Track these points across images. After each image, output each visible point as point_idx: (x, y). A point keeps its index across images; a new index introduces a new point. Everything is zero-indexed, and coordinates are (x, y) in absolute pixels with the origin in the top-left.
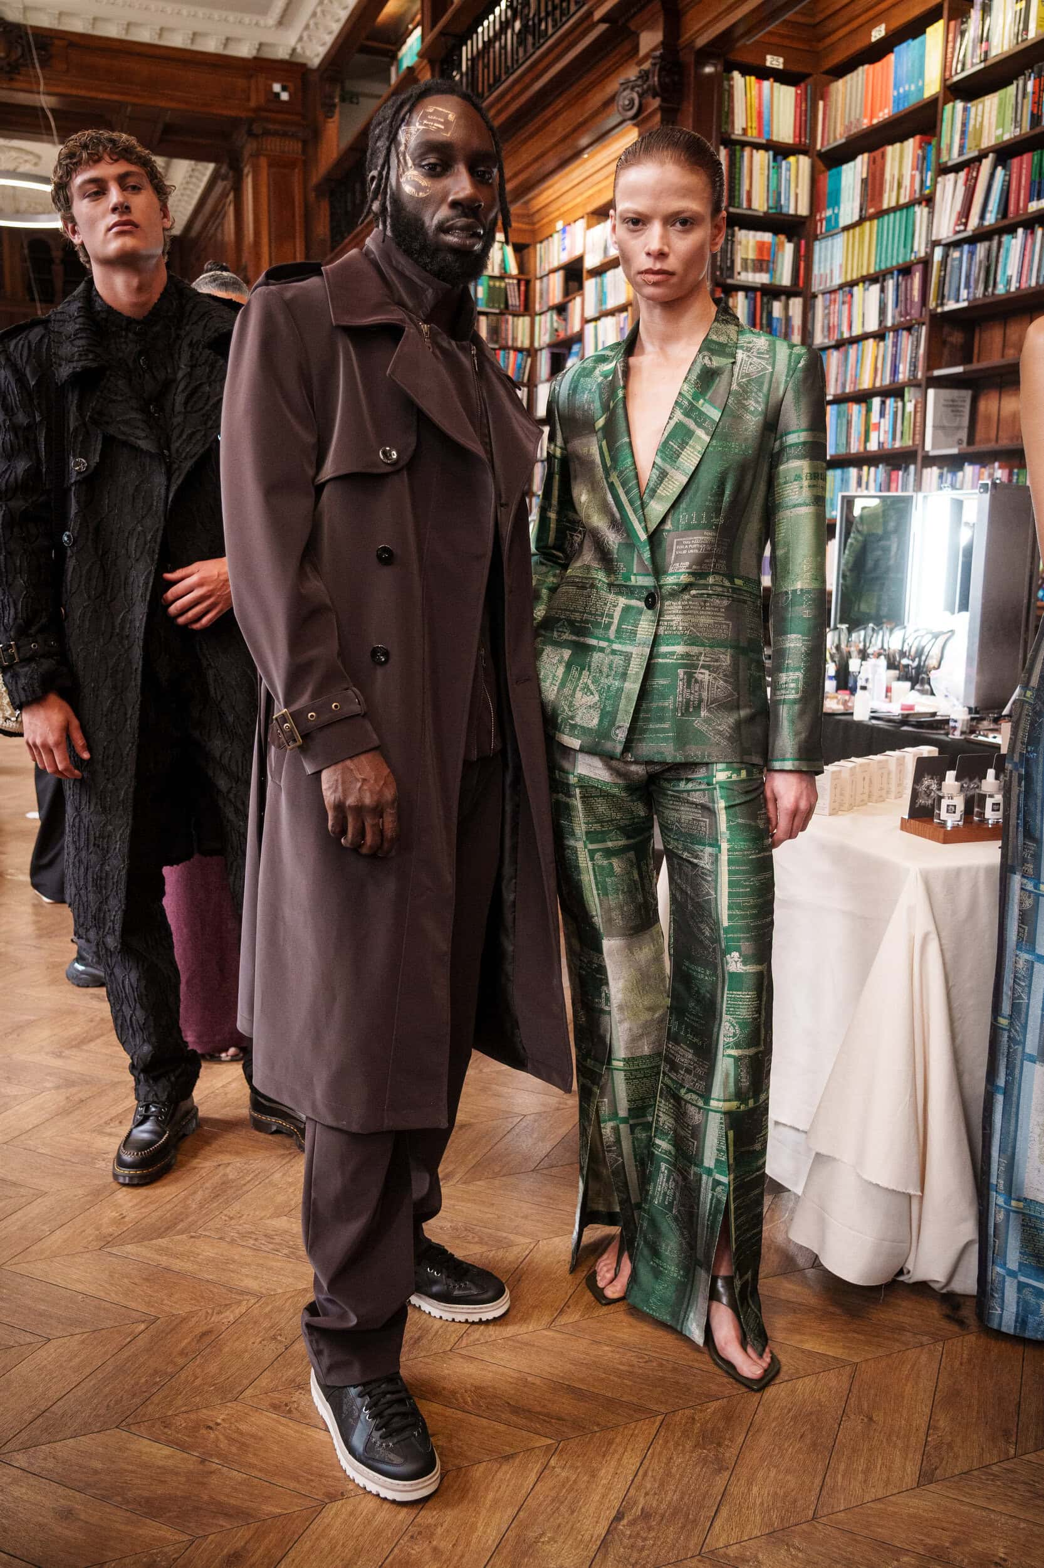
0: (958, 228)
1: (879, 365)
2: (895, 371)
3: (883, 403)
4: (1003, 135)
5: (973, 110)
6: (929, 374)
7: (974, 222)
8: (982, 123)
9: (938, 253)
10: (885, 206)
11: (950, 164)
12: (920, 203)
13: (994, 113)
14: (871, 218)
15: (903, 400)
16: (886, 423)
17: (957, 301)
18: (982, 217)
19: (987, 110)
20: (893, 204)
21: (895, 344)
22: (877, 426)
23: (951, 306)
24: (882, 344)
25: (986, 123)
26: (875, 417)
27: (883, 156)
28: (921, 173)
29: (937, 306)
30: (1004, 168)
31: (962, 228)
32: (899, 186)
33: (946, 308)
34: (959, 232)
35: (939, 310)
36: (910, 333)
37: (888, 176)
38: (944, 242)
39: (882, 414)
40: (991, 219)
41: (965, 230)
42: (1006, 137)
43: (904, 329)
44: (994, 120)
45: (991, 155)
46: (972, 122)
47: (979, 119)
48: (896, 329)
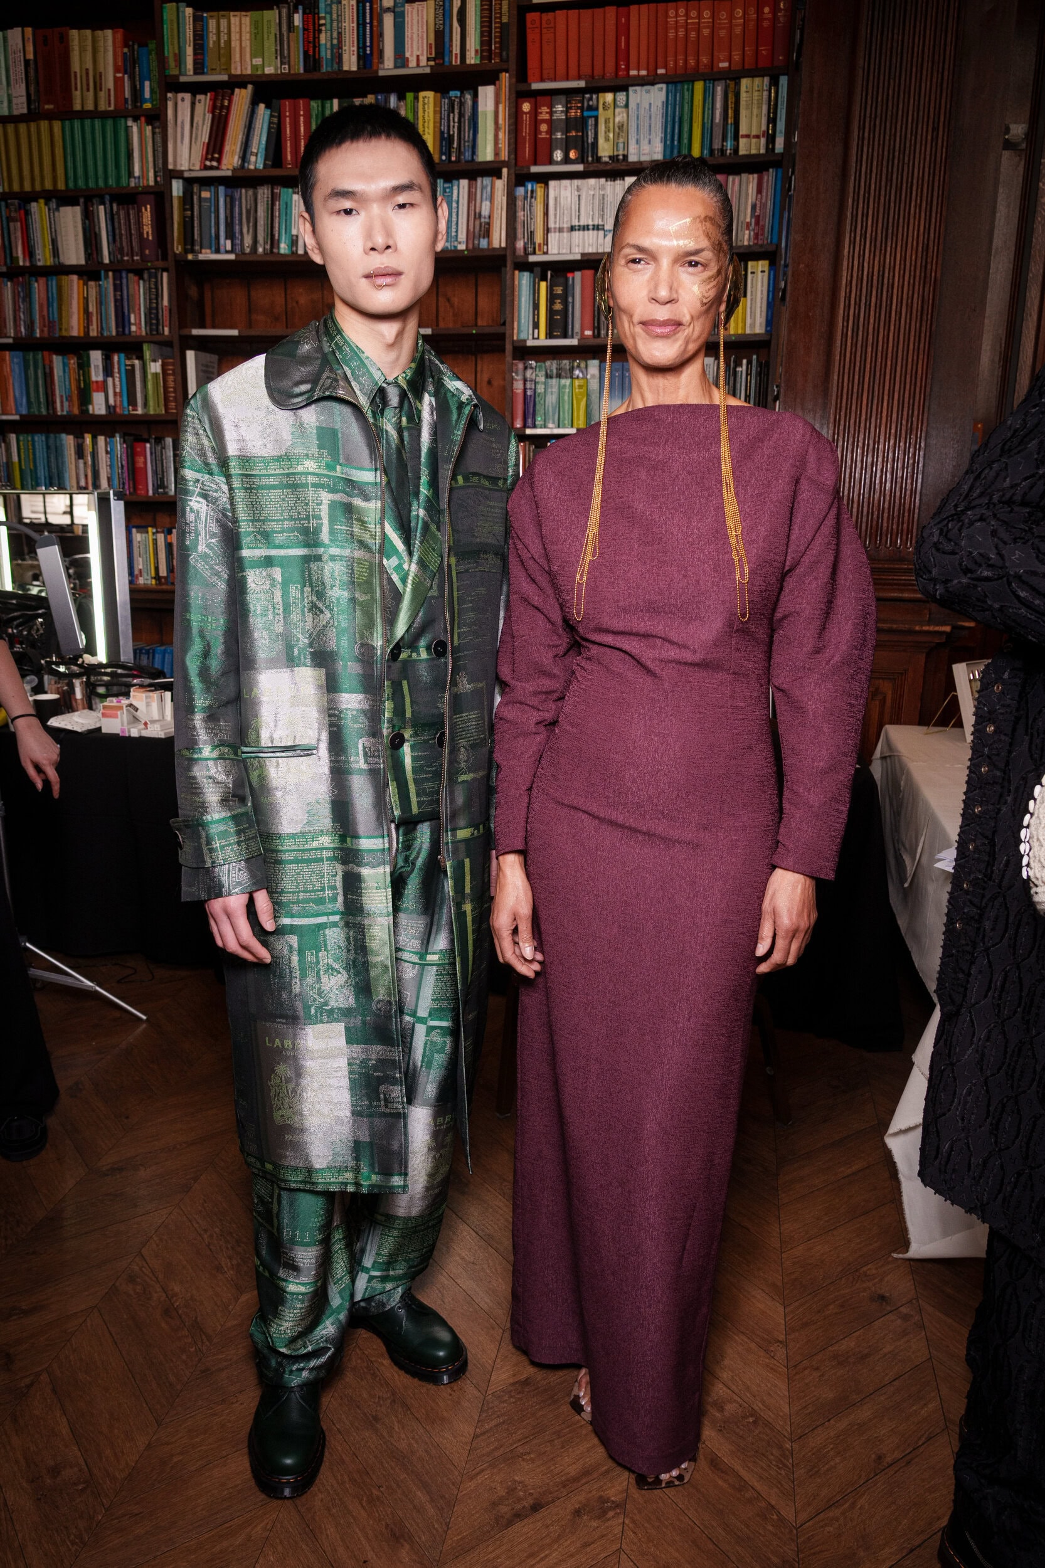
0: (208, 163)
1: (92, 308)
2: (122, 320)
3: (107, 360)
4: (263, 66)
5: (212, 24)
6: (185, 332)
7: (231, 161)
8: (229, 42)
9: (177, 188)
10: (77, 107)
11: (183, 79)
12: (136, 119)
13: (246, 37)
14: (50, 117)
15: (141, 357)
16: (115, 384)
17: (218, 251)
18: (244, 158)
19: (235, 29)
20: (90, 106)
21: (118, 288)
22: (103, 387)
23: (207, 255)
24: (92, 283)
25: (235, 44)
26: (96, 375)
27: (64, 40)
28: (132, 79)
29: (186, 252)
30: (267, 107)
31: (215, 164)
32: (98, 87)
33: (201, 257)
34: (211, 168)
35: (190, 257)
36: (141, 278)
37: (76, 66)
38: (186, 175)
39: (108, 371)
40: (257, 162)
41: (217, 168)
42: (269, 70)
43: (129, 271)
44: (246, 43)
45: (250, 87)
46: (212, 38)
47: (224, 38)
48: (118, 269)
